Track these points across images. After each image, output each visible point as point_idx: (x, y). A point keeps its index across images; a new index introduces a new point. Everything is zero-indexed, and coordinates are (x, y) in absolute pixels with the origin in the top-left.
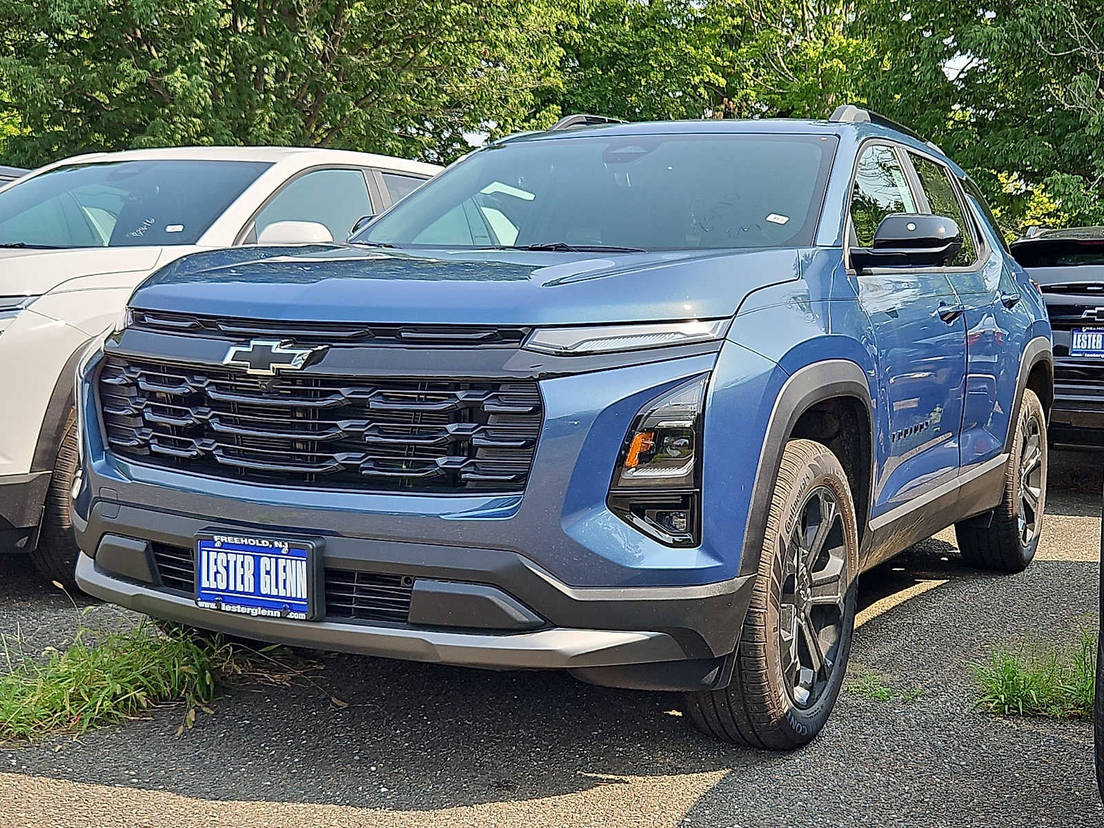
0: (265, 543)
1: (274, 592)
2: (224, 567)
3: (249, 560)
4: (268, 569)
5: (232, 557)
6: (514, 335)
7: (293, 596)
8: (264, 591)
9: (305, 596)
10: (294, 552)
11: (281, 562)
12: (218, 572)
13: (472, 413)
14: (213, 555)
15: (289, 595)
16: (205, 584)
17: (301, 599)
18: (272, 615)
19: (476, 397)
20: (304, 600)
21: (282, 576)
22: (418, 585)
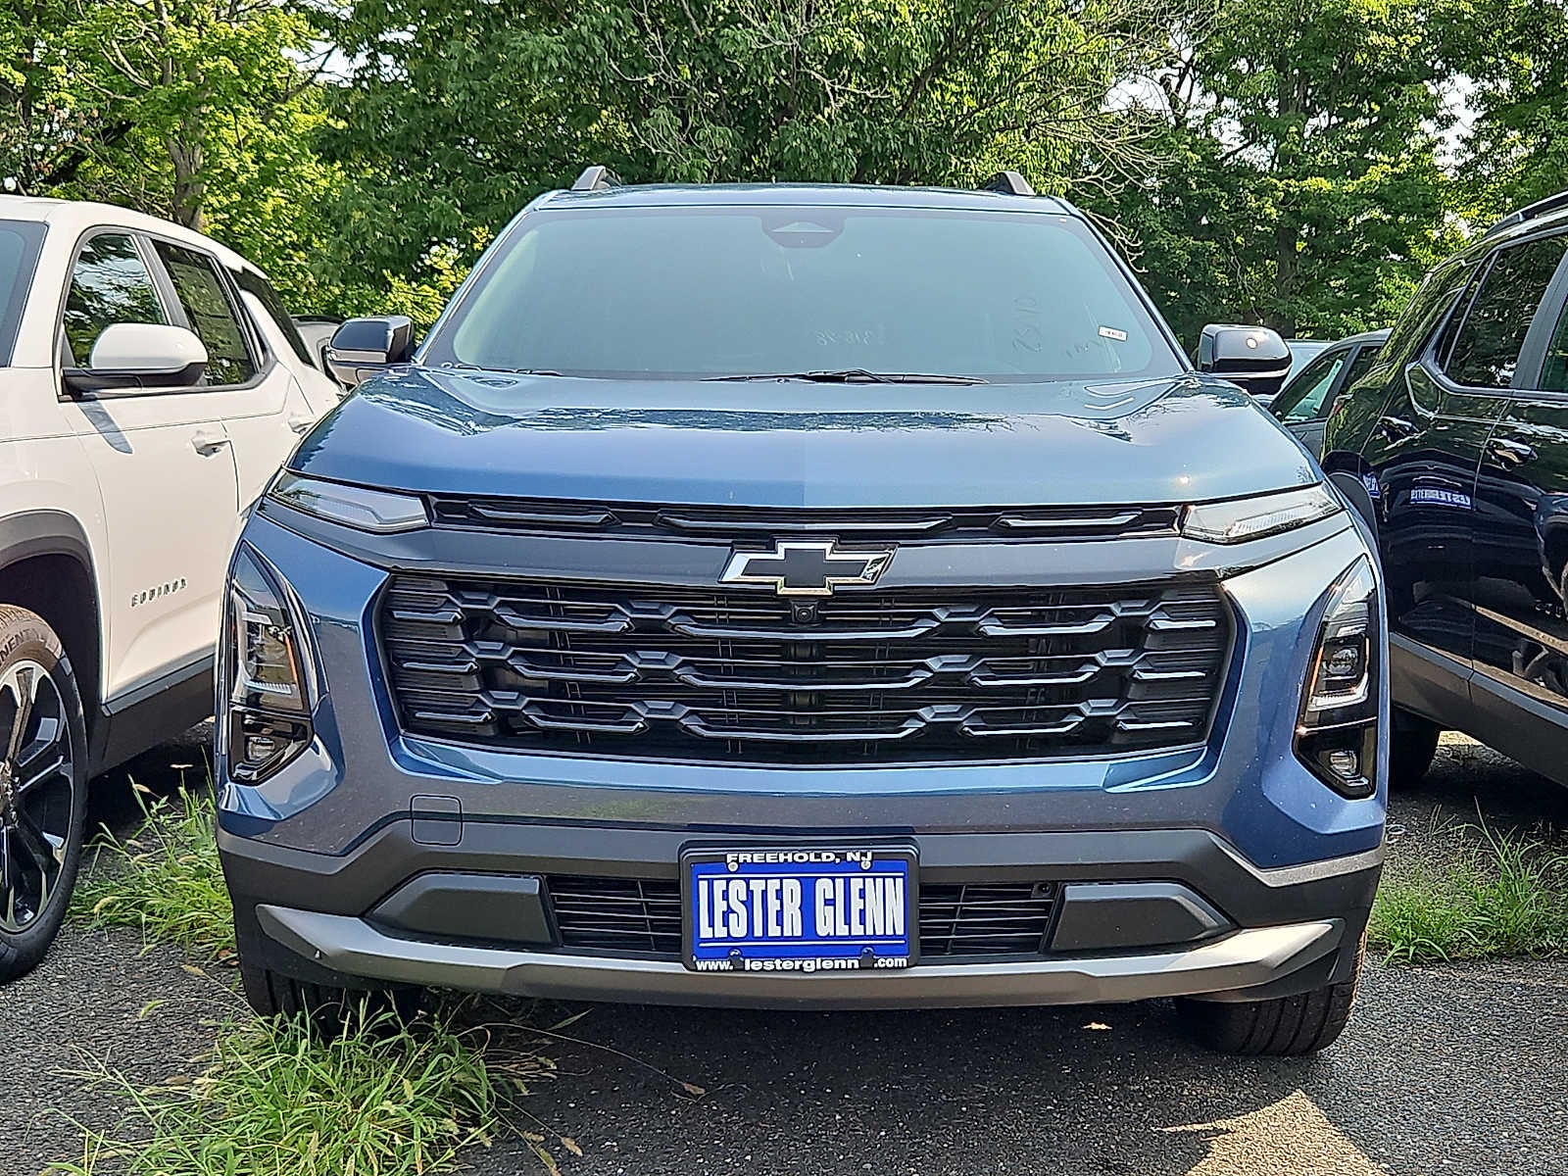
0: (828, 856)
1: (843, 930)
2: (742, 902)
3: (792, 886)
4: (830, 896)
5: (757, 886)
6: (1161, 517)
7: (878, 933)
8: (822, 931)
9: (900, 931)
10: (882, 866)
11: (856, 885)
12: (730, 910)
13: (1130, 634)
14: (719, 886)
15: (870, 932)
16: (705, 932)
17: (895, 936)
18: (843, 966)
19: (1134, 609)
20: (899, 937)
21: (856, 904)
22: (1074, 893)
